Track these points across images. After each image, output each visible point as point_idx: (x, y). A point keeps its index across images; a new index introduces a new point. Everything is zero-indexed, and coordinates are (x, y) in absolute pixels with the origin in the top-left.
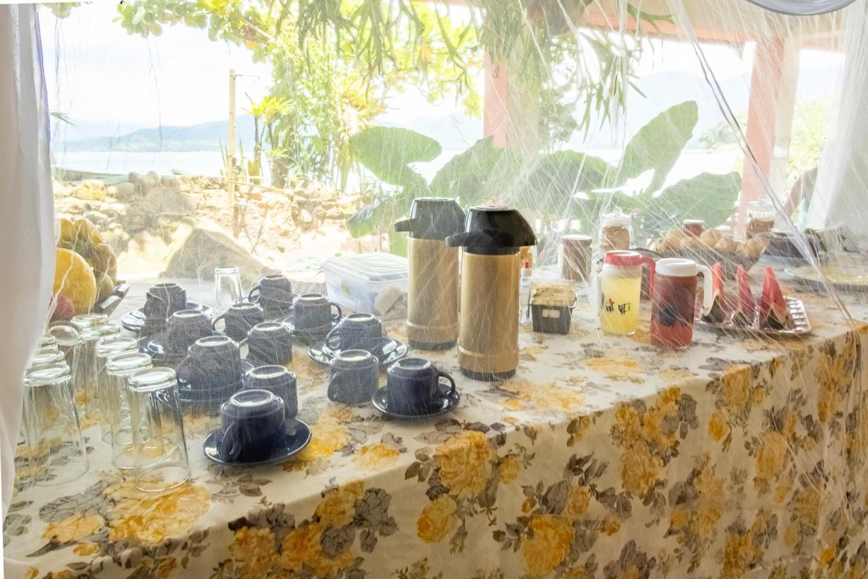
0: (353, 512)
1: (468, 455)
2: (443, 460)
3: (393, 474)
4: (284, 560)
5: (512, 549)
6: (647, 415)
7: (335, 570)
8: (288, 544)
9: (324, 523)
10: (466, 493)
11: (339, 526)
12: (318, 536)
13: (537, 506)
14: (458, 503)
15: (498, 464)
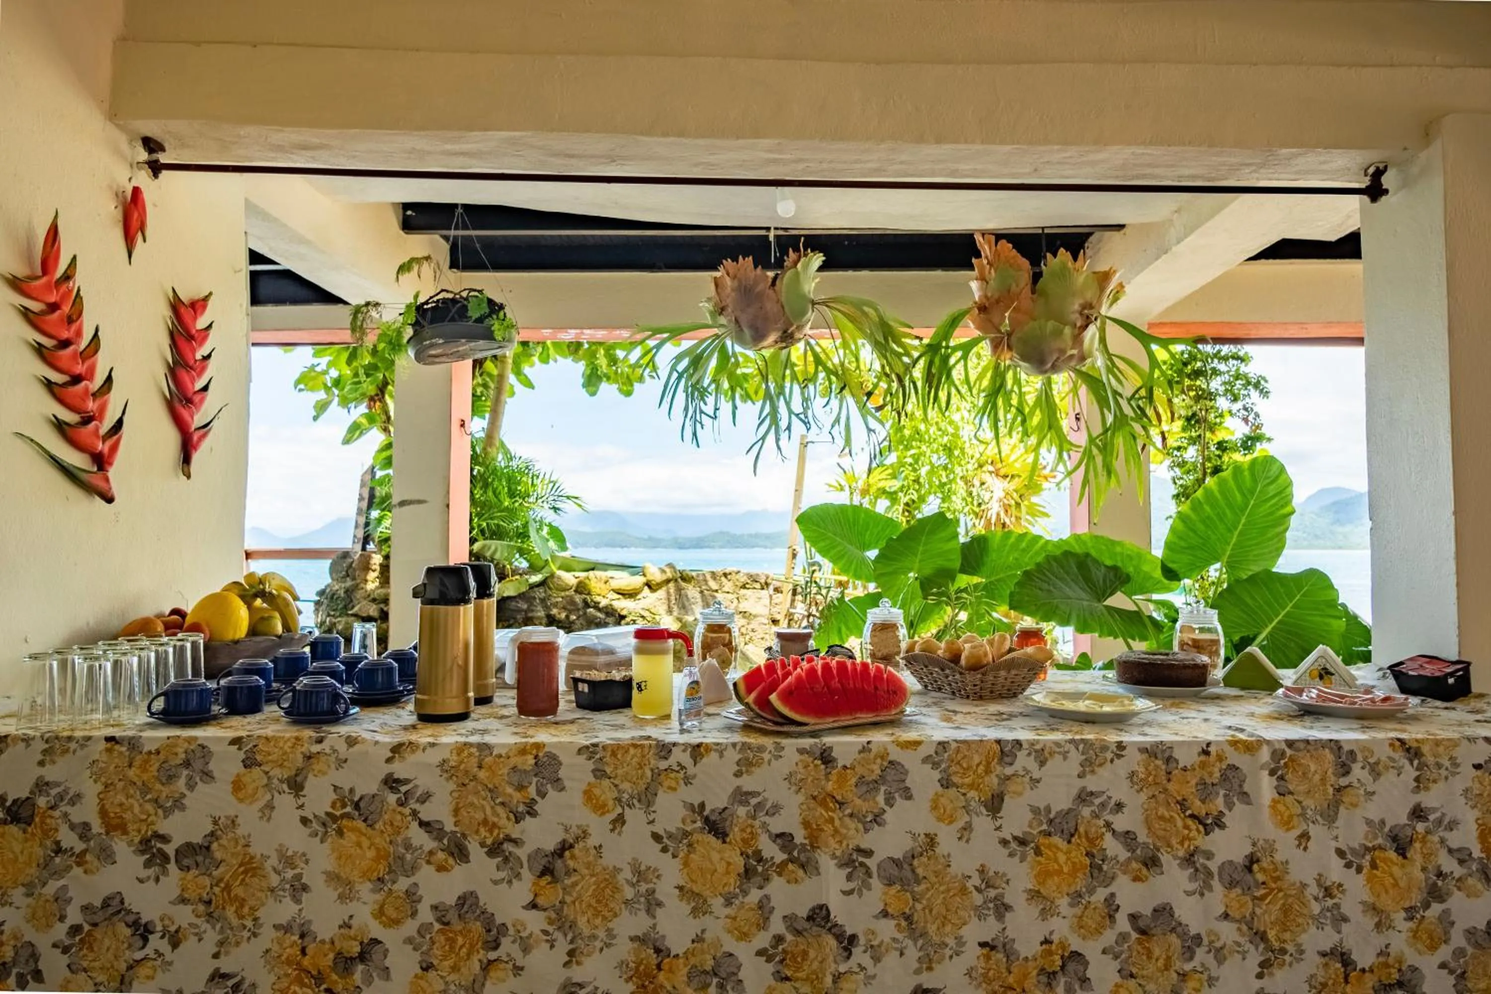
0: (183, 756)
1: (286, 742)
2: (263, 741)
3: (219, 739)
4: (131, 773)
5: (318, 839)
6: (489, 760)
7: (164, 795)
8: (137, 763)
9: (162, 757)
10: (276, 772)
11: (173, 763)
12: (157, 765)
13: (348, 809)
14: (269, 778)
15: (309, 757)
